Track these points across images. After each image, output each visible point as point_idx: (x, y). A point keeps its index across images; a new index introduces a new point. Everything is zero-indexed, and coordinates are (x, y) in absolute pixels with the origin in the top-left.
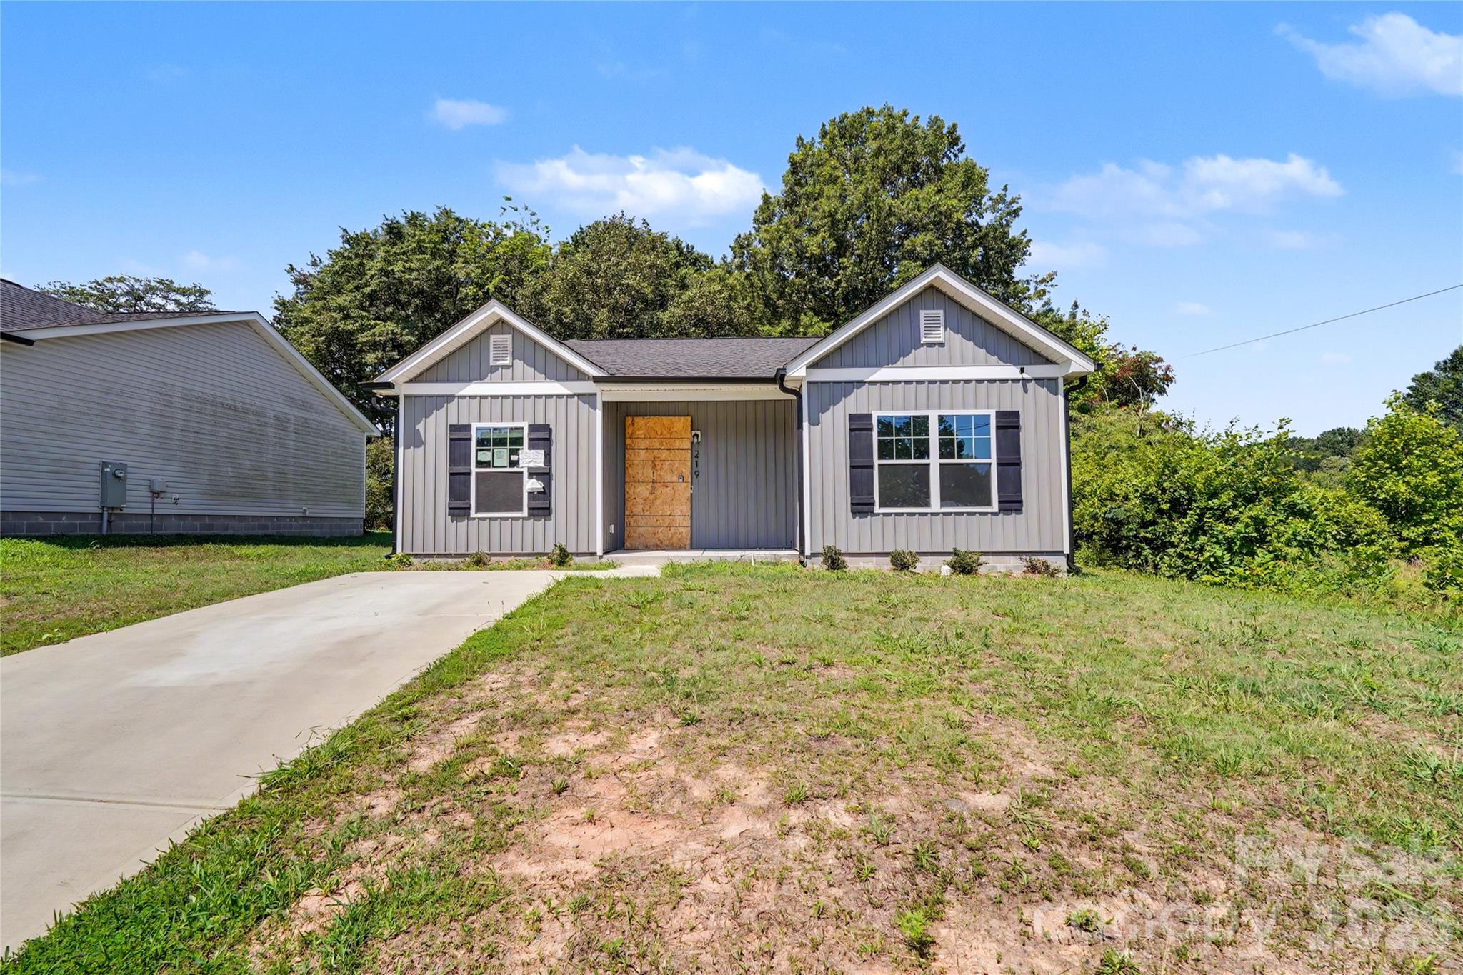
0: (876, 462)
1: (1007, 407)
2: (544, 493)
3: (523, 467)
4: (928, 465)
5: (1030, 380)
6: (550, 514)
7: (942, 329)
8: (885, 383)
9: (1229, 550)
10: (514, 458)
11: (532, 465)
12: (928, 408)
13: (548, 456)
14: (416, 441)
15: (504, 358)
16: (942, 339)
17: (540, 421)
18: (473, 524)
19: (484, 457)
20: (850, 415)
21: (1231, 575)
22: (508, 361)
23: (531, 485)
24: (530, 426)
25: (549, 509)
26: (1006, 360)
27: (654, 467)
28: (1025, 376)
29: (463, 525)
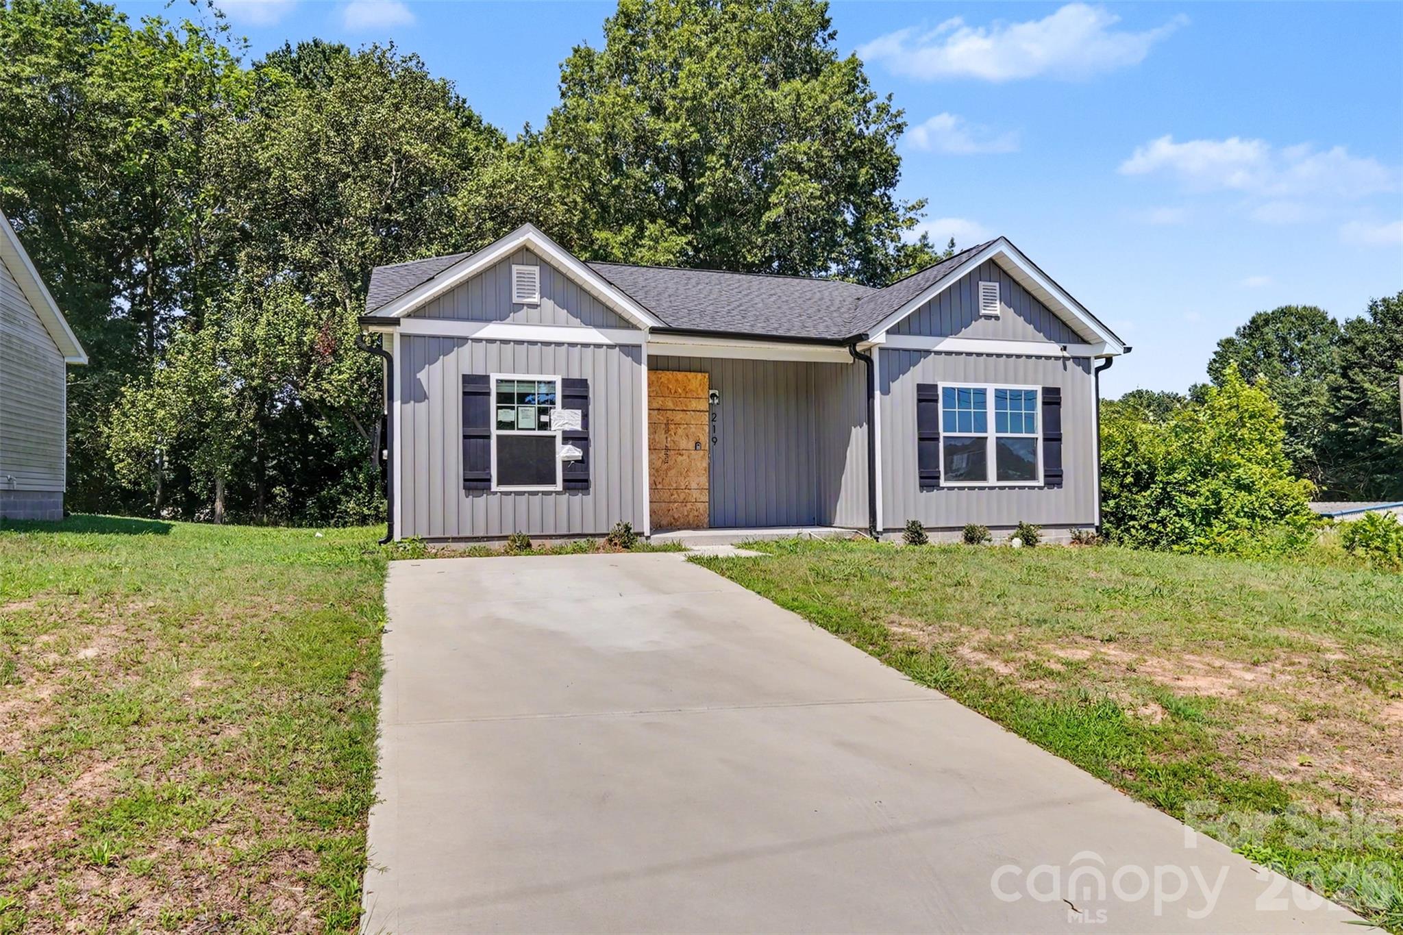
0: (942, 434)
1: (1051, 384)
2: (582, 461)
3: (556, 430)
4: (986, 438)
5: (1068, 359)
6: (587, 488)
7: (998, 302)
8: (949, 353)
9: (1193, 521)
10: (544, 418)
11: (567, 428)
12: (986, 382)
13: (585, 417)
14: (416, 394)
15: (531, 295)
16: (998, 313)
17: (575, 375)
18: (494, 500)
19: (507, 416)
20: (918, 385)
21: (1196, 544)
22: (536, 299)
23: (565, 452)
24: (563, 380)
25: (587, 481)
26: (1050, 337)
27: (667, 431)
28: (1066, 354)
29: (481, 501)
